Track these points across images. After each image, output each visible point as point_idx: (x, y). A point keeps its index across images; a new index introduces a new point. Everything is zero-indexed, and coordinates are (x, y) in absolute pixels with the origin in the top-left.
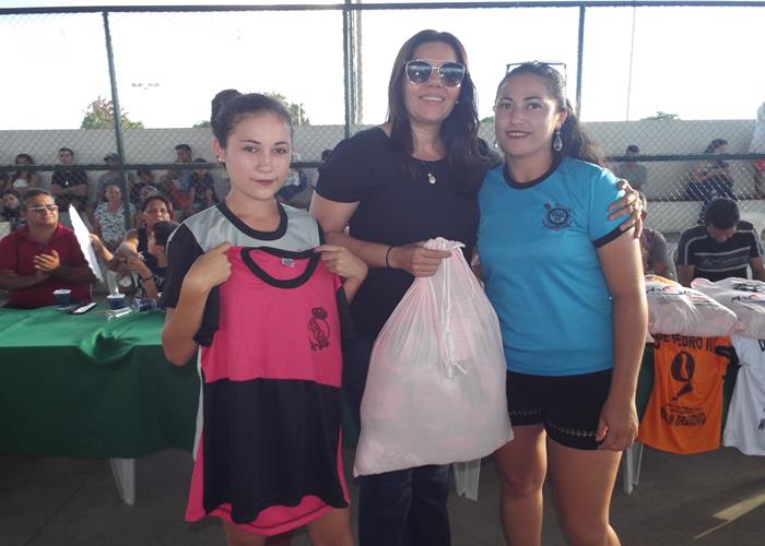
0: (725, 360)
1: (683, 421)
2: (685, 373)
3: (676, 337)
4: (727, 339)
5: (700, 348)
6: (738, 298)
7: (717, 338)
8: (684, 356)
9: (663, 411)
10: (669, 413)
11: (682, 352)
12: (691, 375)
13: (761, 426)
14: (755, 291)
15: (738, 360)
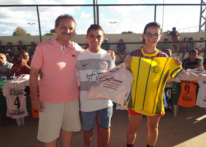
0: (196, 86)
1: (187, 100)
2: (187, 89)
3: (185, 81)
4: (196, 81)
5: (190, 83)
6: (198, 72)
7: (194, 81)
8: (187, 85)
9: (183, 98)
10: (184, 98)
11: (187, 84)
12: (189, 90)
13: (205, 100)
14: (202, 71)
15: (199, 86)
